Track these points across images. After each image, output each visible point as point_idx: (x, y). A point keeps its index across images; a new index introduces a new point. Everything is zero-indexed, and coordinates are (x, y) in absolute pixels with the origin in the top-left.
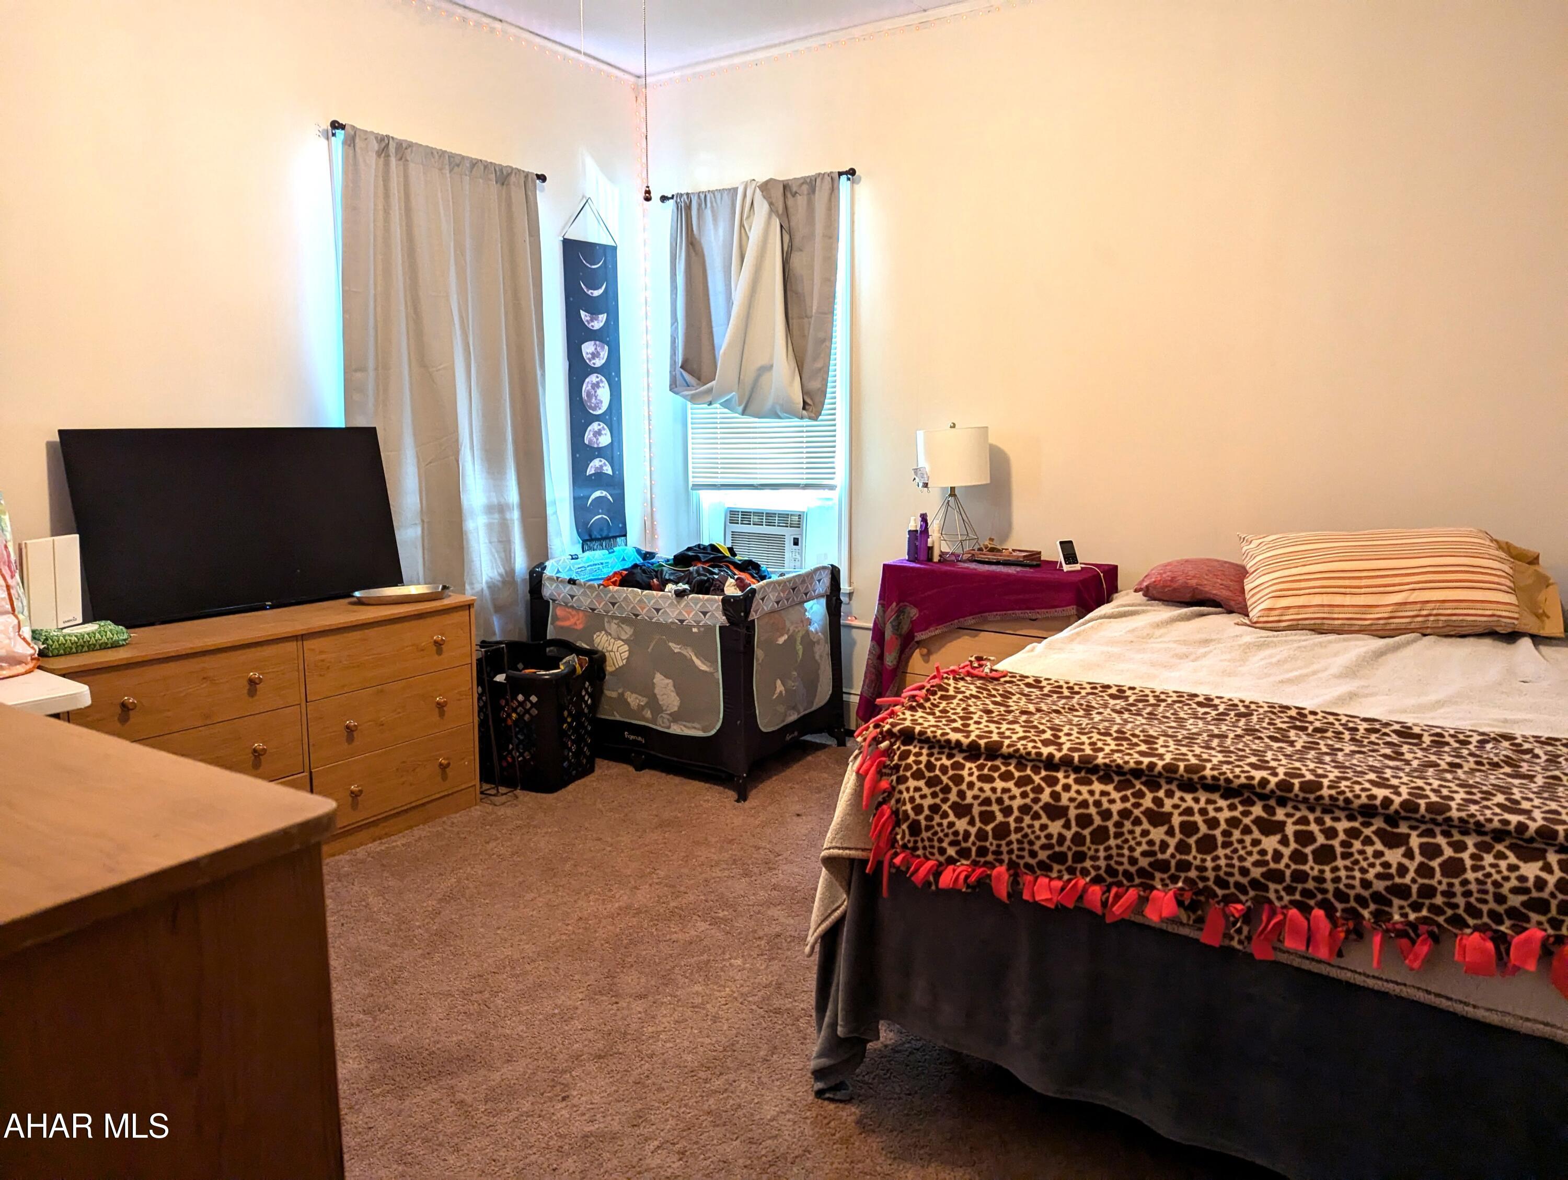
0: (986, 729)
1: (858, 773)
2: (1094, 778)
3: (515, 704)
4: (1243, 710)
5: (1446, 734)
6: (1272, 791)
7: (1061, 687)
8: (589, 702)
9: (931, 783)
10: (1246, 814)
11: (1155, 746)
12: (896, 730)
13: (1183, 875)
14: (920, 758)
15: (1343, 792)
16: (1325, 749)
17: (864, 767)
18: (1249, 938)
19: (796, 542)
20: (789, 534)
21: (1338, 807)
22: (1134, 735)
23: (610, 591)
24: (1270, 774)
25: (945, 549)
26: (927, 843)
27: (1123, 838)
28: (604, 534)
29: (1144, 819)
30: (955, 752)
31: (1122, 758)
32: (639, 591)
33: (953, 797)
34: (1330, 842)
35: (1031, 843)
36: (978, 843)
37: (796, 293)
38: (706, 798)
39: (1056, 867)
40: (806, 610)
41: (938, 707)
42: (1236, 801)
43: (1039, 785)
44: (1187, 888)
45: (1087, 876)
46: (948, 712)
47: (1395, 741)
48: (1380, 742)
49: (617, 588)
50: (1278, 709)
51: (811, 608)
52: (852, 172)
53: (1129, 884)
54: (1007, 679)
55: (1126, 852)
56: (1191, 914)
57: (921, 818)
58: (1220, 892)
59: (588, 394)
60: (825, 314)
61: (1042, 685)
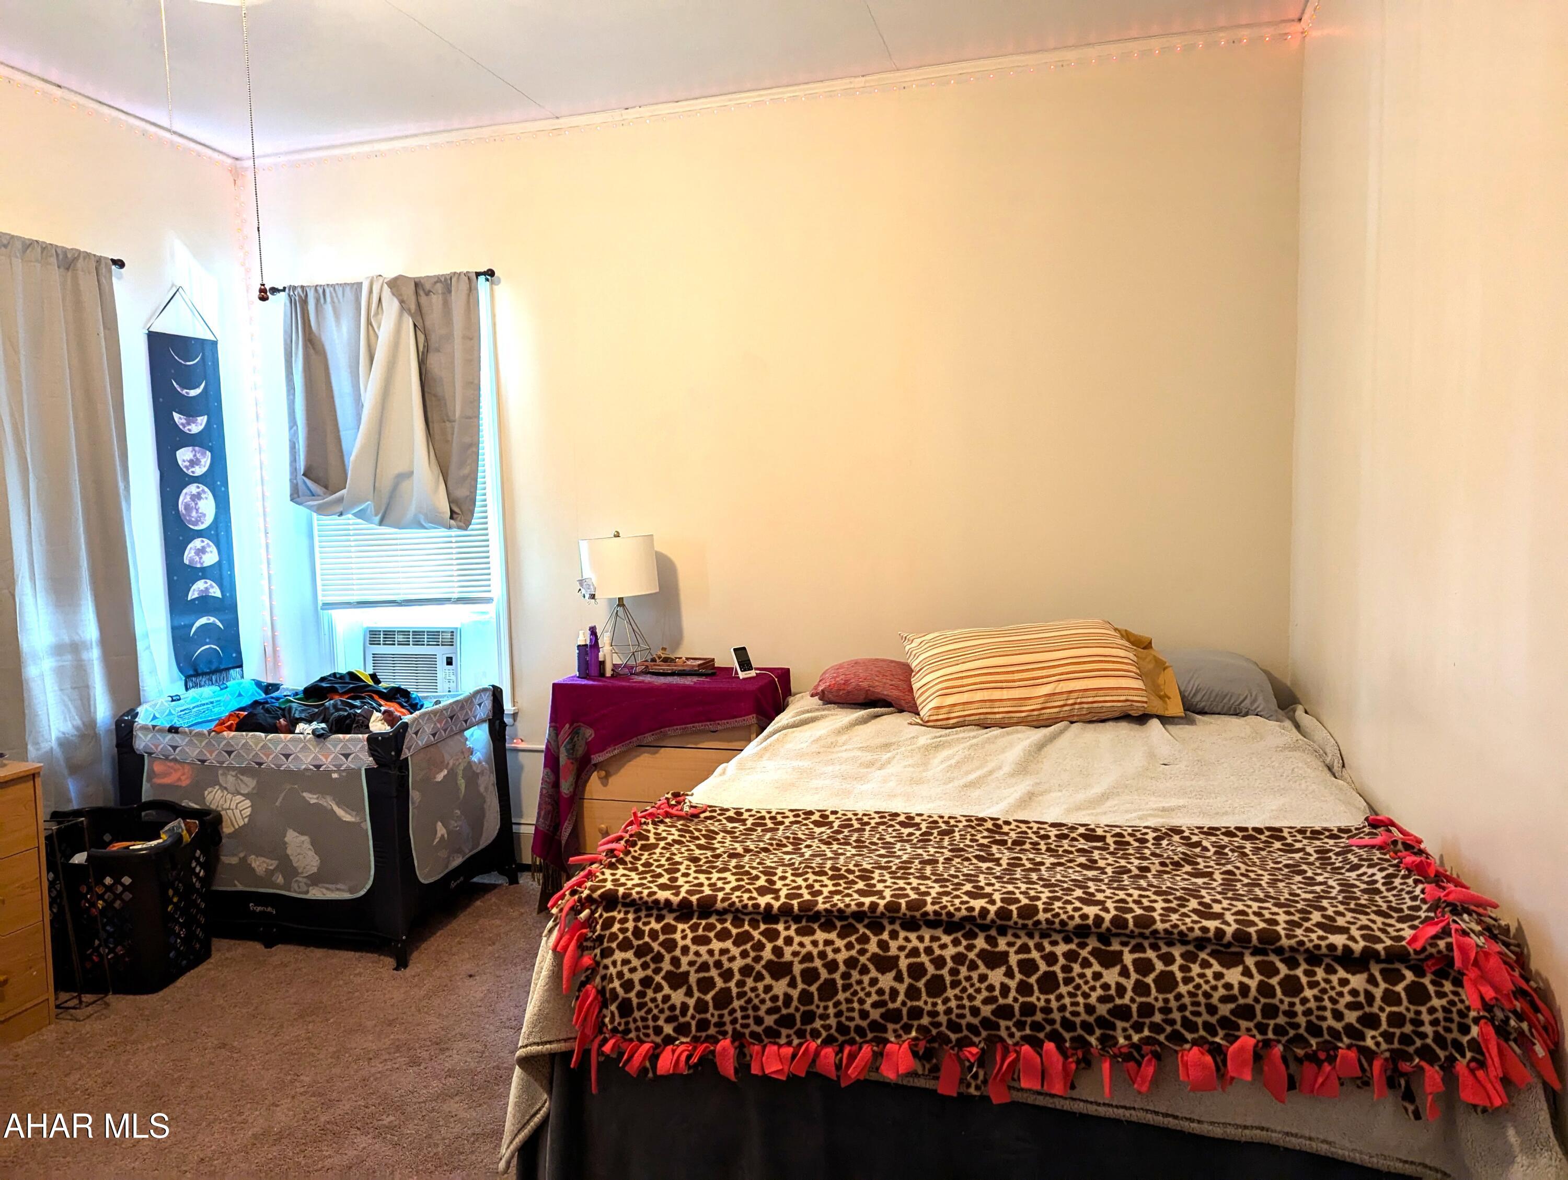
0: (696, 882)
1: (554, 950)
2: (816, 926)
3: (100, 890)
4: (944, 827)
5: (1125, 833)
6: (993, 921)
7: (763, 818)
8: (202, 874)
9: (641, 952)
10: (970, 948)
11: (872, 882)
12: (596, 895)
13: (916, 1023)
14: (626, 925)
15: (1058, 915)
16: (1029, 865)
17: (562, 943)
18: (985, 1082)
19: (449, 662)
20: (441, 653)
21: (1055, 930)
22: (849, 871)
23: (224, 738)
24: (987, 903)
25: (617, 661)
26: (640, 1024)
27: (852, 990)
28: (213, 667)
29: (871, 967)
30: (664, 912)
31: (842, 901)
32: (263, 735)
33: (666, 966)
34: (1051, 969)
35: (756, 1008)
36: (698, 1016)
37: (435, 396)
38: (357, 972)
39: (784, 1032)
40: (466, 739)
41: (640, 859)
42: (959, 935)
43: (759, 941)
44: (921, 1037)
45: (818, 1038)
46: (652, 865)
47: (1086, 847)
48: (1073, 849)
49: (233, 733)
50: (976, 822)
51: (472, 735)
52: (490, 273)
53: (861, 1040)
54: (707, 814)
55: (856, 1005)
56: (925, 1063)
57: (632, 995)
58: (953, 1037)
59: (187, 507)
60: (470, 418)
61: (744, 817)
